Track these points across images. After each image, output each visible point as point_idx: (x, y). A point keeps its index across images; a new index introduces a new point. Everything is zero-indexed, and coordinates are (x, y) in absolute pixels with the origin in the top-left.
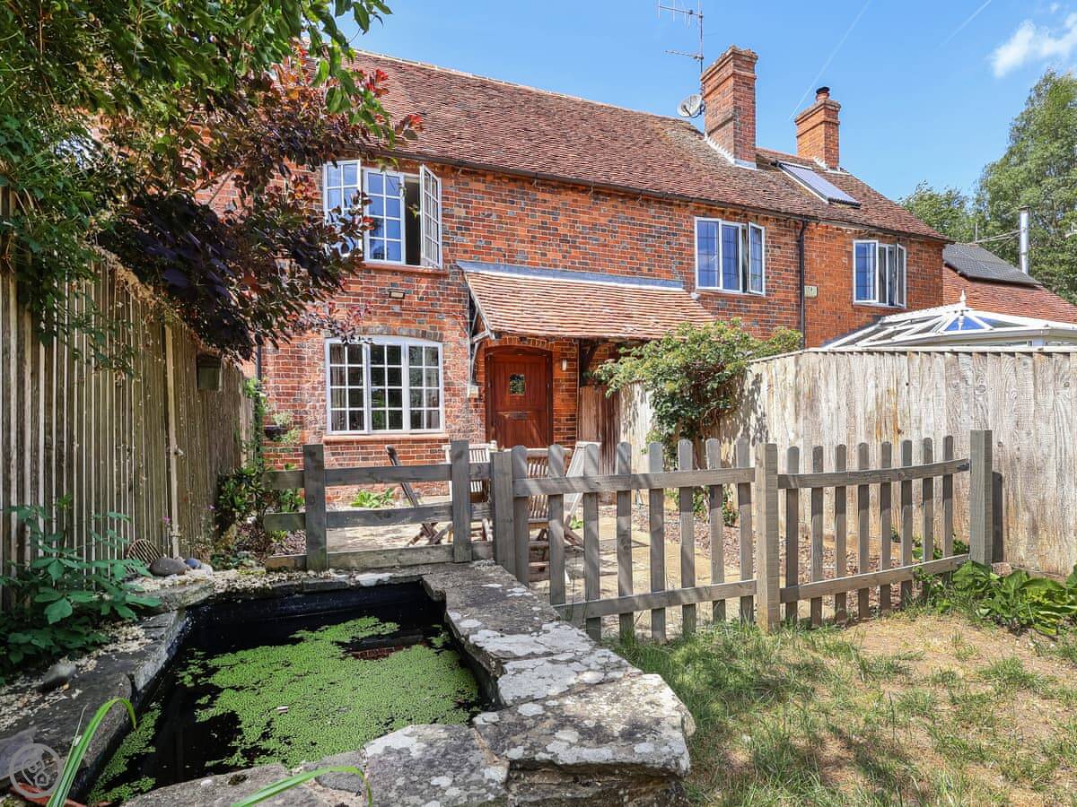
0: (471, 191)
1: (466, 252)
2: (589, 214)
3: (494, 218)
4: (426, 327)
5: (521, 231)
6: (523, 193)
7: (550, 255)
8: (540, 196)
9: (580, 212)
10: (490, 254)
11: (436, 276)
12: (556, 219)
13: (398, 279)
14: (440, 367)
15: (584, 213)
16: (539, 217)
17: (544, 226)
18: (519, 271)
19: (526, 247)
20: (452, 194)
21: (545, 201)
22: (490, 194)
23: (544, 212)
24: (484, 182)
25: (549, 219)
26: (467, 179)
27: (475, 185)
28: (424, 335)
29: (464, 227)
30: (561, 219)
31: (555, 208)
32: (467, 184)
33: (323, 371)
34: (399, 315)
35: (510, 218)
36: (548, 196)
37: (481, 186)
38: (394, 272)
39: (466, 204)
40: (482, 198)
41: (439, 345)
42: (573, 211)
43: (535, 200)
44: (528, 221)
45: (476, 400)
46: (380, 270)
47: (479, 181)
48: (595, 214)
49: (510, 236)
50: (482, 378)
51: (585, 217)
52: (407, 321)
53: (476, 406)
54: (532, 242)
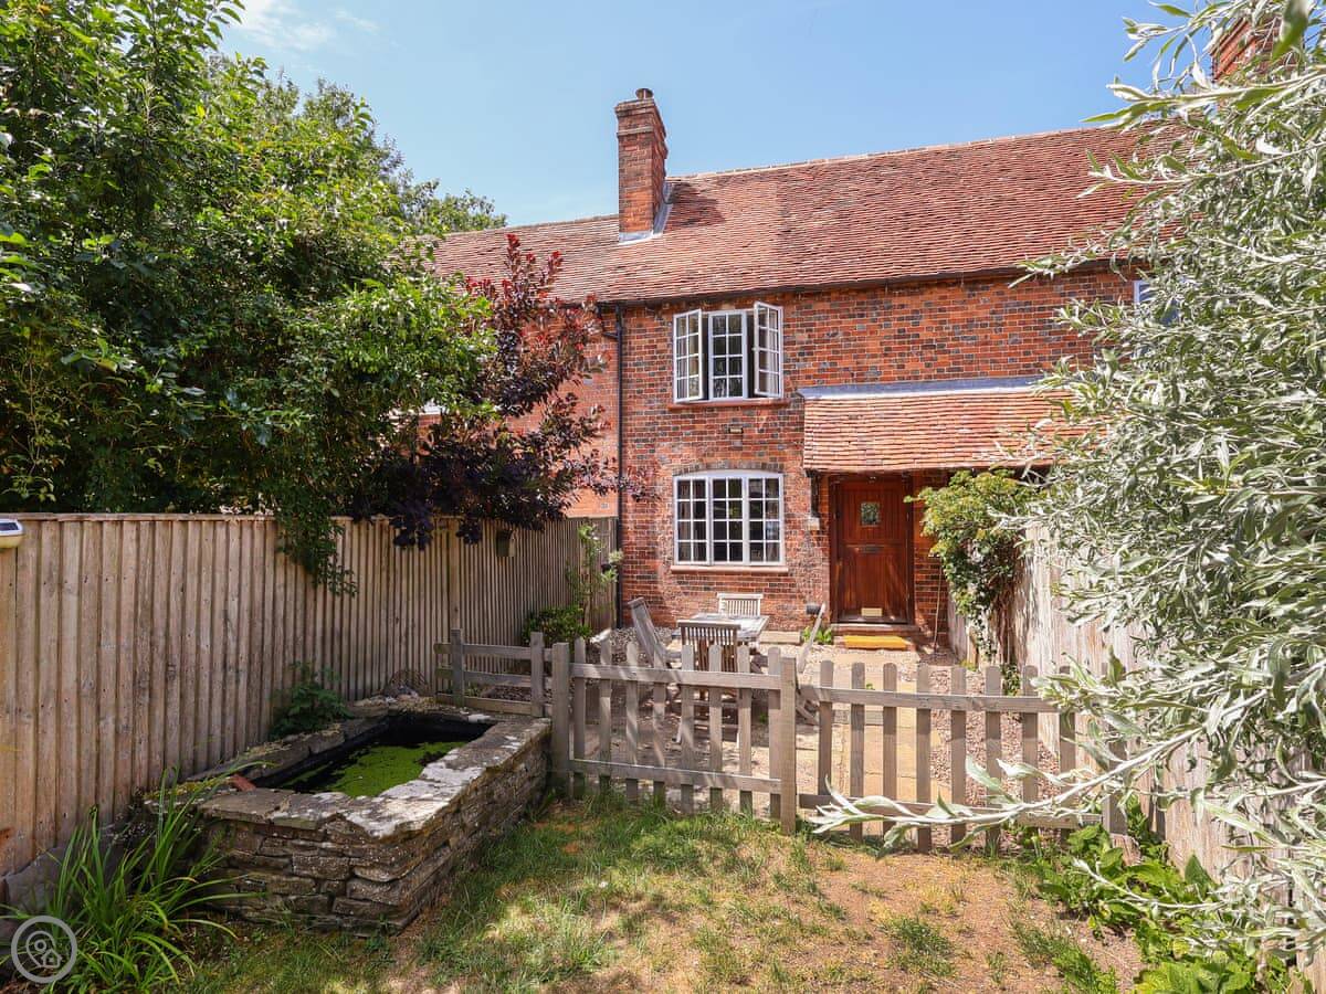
0: (814, 312)
1: (808, 377)
2: (962, 309)
3: (840, 336)
4: (766, 459)
5: (873, 345)
6: (875, 303)
7: (909, 367)
8: (896, 302)
9: (950, 309)
10: (835, 376)
11: (776, 406)
12: (917, 324)
13: (739, 414)
14: (781, 499)
15: (956, 309)
16: (894, 326)
17: (901, 334)
18: (869, 389)
19: (879, 362)
20: (794, 320)
21: (903, 306)
22: (836, 311)
23: (901, 319)
24: (829, 300)
25: (908, 325)
26: (809, 301)
27: (819, 306)
28: (764, 467)
29: (807, 351)
30: (924, 322)
31: (917, 312)
32: (810, 307)
33: (672, 506)
34: (741, 449)
35: (859, 333)
36: (905, 300)
37: (826, 306)
38: (735, 408)
39: (809, 328)
40: (827, 319)
41: (780, 477)
42: (940, 310)
43: (889, 308)
44: (881, 332)
45: (818, 532)
46: (722, 408)
47: (823, 300)
48: (971, 308)
49: (859, 353)
50: (825, 510)
51: (957, 315)
52: (747, 455)
53: (819, 539)
54: (886, 355)
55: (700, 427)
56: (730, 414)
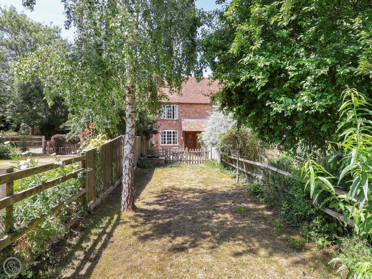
1: (182, 116)
3: (187, 110)
4: (175, 128)
5: (191, 112)
6: (192, 106)
7: (196, 116)
8: (195, 106)
10: (186, 116)
11: (177, 120)
13: (171, 121)
14: (177, 134)
16: (194, 110)
17: (195, 111)
18: (191, 119)
19: (192, 115)
20: (180, 107)
22: (186, 107)
25: (196, 110)
27: (183, 106)
28: (175, 130)
29: (182, 112)
30: (198, 109)
33: (160, 135)
34: (171, 127)
35: (189, 110)
36: (196, 106)
37: (184, 106)
39: (182, 109)
40: (184, 108)
41: (177, 131)
42: (200, 108)
44: (192, 110)
45: (183, 140)
46: (169, 120)
49: (189, 113)
50: (184, 136)
51: (203, 109)
52: (173, 128)
55: (165, 123)
56: (170, 121)
